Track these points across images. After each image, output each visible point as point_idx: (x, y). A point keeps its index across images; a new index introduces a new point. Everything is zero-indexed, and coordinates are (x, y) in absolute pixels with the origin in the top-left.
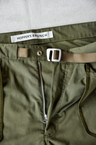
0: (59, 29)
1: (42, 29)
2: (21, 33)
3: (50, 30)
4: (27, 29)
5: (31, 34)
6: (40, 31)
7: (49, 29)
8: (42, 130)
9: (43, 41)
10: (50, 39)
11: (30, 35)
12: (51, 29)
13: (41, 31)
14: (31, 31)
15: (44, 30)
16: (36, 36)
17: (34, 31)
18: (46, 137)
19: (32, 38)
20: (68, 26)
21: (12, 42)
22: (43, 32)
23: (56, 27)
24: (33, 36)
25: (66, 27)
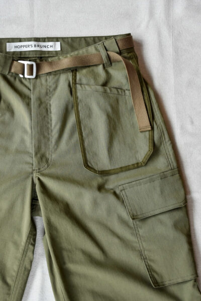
0: (70, 40)
1: (48, 38)
2: (20, 40)
3: (58, 41)
4: (29, 36)
5: (33, 43)
6: (44, 40)
7: (56, 39)
8: (31, 164)
9: (47, 53)
10: (56, 51)
11: (31, 45)
12: (59, 39)
13: (46, 40)
14: (33, 39)
15: (51, 40)
16: (38, 46)
17: (37, 40)
18: (35, 171)
19: (33, 49)
20: (80, 38)
21: (8, 50)
22: (49, 41)
23: (65, 38)
24: (35, 46)
25: (78, 39)
